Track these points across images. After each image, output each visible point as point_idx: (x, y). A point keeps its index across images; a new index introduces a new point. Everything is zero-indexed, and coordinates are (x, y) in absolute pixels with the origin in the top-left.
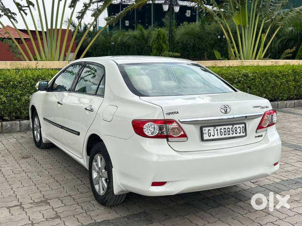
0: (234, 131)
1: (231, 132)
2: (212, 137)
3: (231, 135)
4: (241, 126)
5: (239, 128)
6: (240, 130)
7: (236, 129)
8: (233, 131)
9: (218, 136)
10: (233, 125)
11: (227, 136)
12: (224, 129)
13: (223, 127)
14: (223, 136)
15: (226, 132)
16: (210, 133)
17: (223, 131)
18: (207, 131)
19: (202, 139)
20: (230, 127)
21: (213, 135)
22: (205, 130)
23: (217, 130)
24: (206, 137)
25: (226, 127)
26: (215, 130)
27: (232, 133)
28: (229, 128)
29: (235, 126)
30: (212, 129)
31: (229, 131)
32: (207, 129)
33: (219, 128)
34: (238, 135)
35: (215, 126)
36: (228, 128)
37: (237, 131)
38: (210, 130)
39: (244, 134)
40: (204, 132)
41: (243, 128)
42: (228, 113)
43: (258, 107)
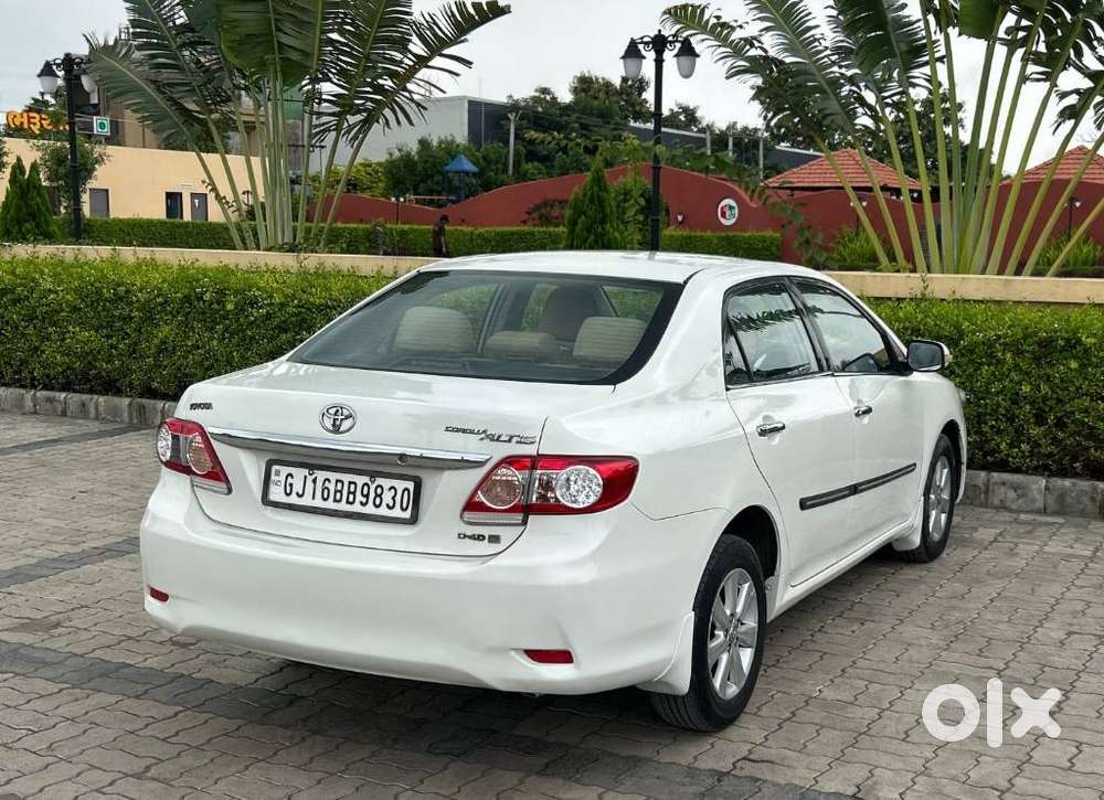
0: (372, 495)
1: (359, 498)
2: (293, 499)
3: (356, 508)
4: (401, 485)
5: (390, 489)
6: (393, 498)
7: (379, 491)
8: (367, 496)
9: (314, 498)
10: (373, 475)
11: (343, 506)
12: (337, 481)
13: (333, 476)
14: (330, 504)
15: (341, 492)
16: (291, 485)
17: (332, 487)
18: (282, 478)
19: (266, 501)
20: (361, 480)
21: (301, 493)
22: (278, 473)
23: (314, 481)
24: (277, 494)
25: (347, 478)
26: (310, 479)
27: (364, 500)
28: (355, 483)
29: (379, 481)
30: (299, 473)
31: (354, 493)
32: (285, 470)
33: (321, 475)
34: (383, 511)
35: (312, 467)
36: (350, 483)
37: (381, 499)
38: (292, 477)
39: (407, 515)
40: (273, 477)
41: (406, 493)
42: (342, 433)
43: (472, 432)
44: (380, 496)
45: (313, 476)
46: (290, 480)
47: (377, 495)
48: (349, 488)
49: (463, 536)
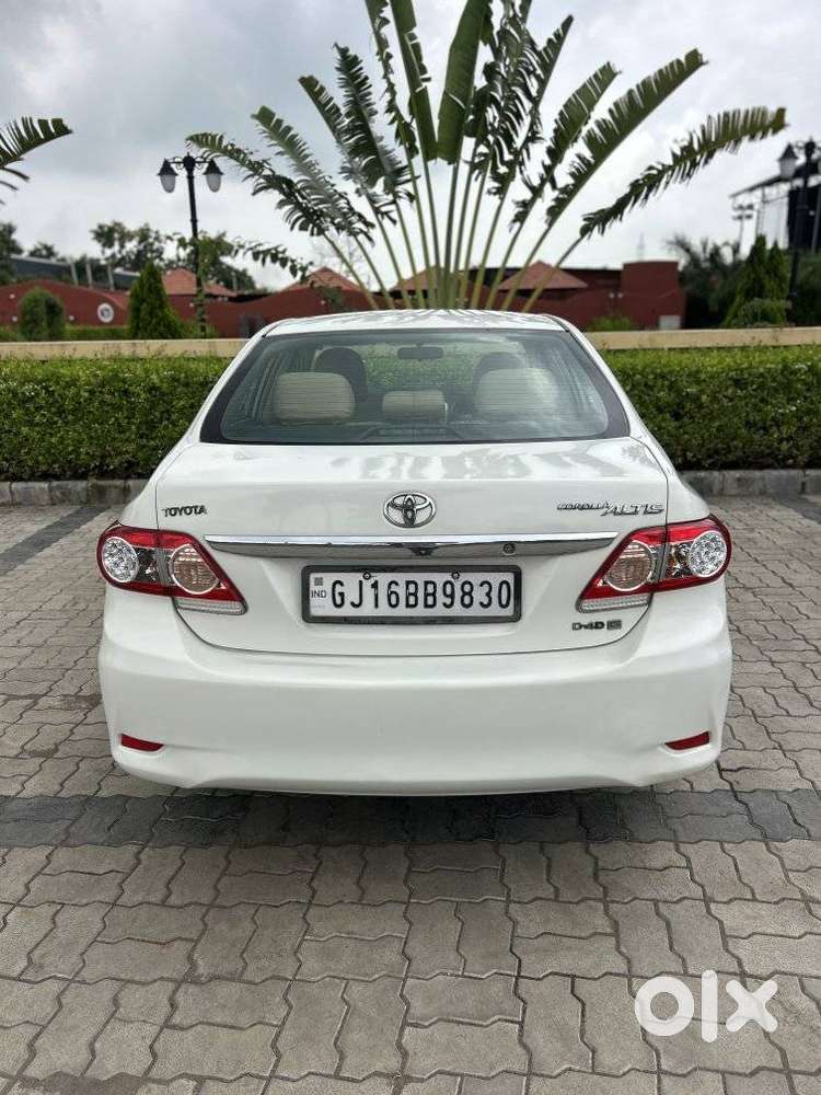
0: (458, 594)
1: (441, 598)
2: (347, 611)
3: (439, 611)
4: (495, 579)
5: (481, 585)
6: (488, 594)
7: (467, 588)
8: (452, 596)
9: (376, 606)
10: (455, 570)
11: (420, 611)
12: (408, 583)
13: (402, 578)
14: (402, 611)
15: (415, 595)
16: (342, 594)
17: (401, 590)
18: (327, 586)
19: (307, 617)
20: (440, 578)
21: (357, 602)
22: (319, 582)
23: (375, 586)
24: (322, 607)
25: (420, 578)
26: (367, 585)
27: (448, 601)
29: (464, 577)
30: (351, 581)
31: (434, 594)
32: (329, 579)
33: (383, 579)
34: (476, 611)
35: (367, 570)
36: (426, 583)
37: (472, 599)
38: (342, 584)
39: (509, 611)
40: (313, 587)
41: (504, 586)
42: (419, 525)
43: (590, 508)
44: (470, 594)
45: (372, 581)
46: (339, 589)
47: (465, 594)
48: (426, 589)
49: (577, 627)
